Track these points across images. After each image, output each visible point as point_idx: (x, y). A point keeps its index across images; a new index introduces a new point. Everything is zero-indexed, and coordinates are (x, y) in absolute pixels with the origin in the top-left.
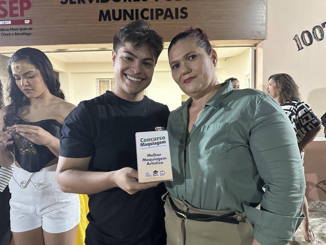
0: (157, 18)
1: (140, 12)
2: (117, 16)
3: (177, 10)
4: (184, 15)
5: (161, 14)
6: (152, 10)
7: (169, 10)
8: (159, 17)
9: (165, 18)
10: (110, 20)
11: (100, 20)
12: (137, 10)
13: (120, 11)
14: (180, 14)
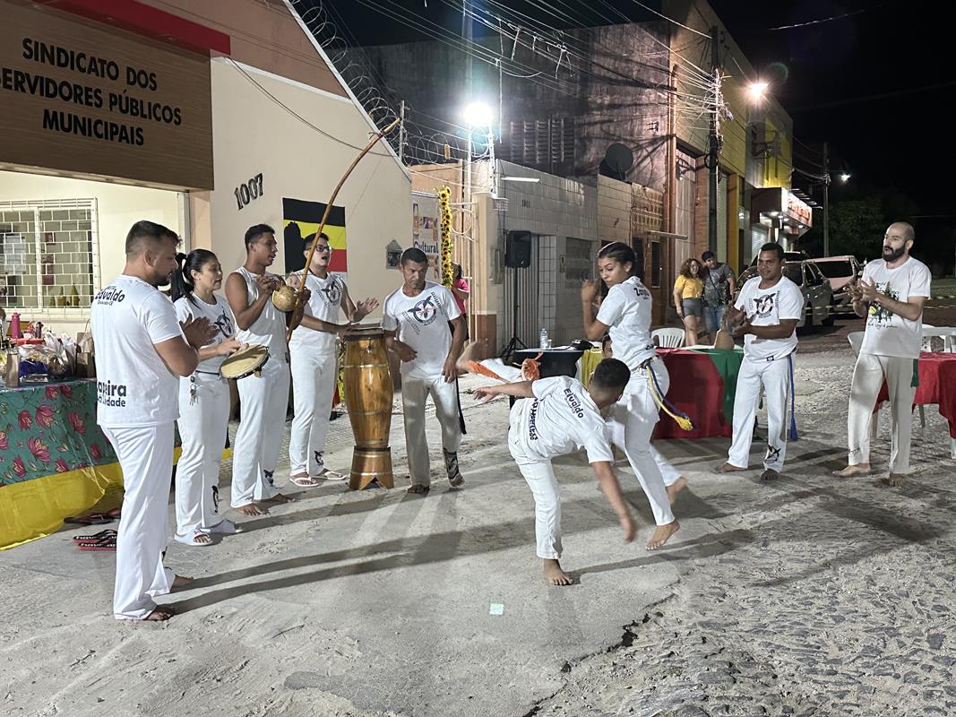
0: (112, 139)
1: (93, 124)
2: (66, 126)
3: (132, 129)
4: (139, 140)
5: (116, 133)
6: (106, 123)
7: (124, 128)
8: (115, 136)
9: (120, 141)
10: (57, 129)
11: (45, 127)
12: (90, 120)
13: (70, 115)
14: (136, 138)
